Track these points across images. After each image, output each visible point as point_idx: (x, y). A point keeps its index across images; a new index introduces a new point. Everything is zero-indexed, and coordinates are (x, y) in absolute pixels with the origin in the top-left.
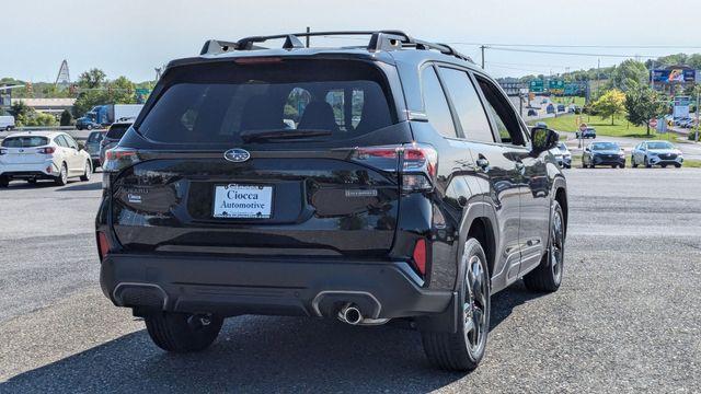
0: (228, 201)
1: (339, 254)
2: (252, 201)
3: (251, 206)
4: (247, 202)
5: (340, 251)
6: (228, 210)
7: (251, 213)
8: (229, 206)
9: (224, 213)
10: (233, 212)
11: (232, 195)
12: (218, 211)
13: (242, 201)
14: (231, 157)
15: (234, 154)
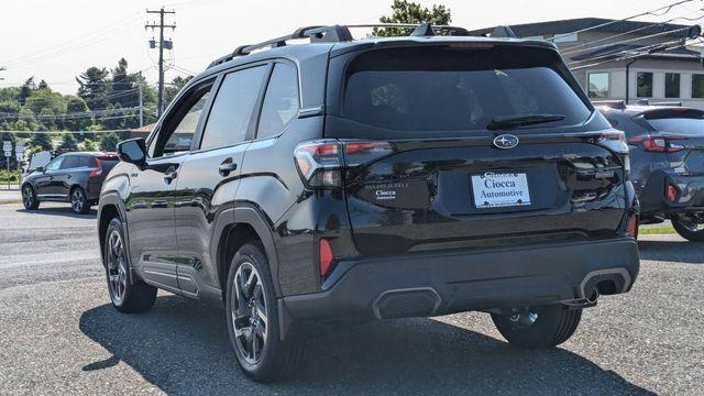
0: (487, 191)
2: (510, 189)
3: (510, 194)
4: (506, 190)
6: (490, 200)
7: (512, 201)
8: (489, 195)
9: (486, 203)
10: (495, 202)
11: (490, 184)
12: (479, 202)
13: (501, 190)
14: (500, 143)
15: (503, 140)
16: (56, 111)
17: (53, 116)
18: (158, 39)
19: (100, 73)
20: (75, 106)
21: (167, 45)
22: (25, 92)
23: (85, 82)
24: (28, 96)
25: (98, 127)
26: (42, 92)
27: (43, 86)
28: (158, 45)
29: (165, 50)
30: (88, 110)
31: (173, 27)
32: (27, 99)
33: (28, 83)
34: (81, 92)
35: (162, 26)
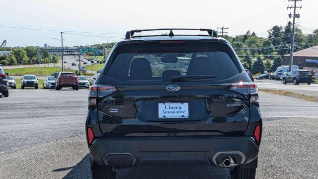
0: (165, 110)
1: (222, 134)
2: (178, 110)
3: (178, 112)
4: (176, 110)
5: (223, 133)
7: (179, 116)
8: (166, 113)
9: (164, 116)
10: (168, 116)
11: (167, 107)
12: (161, 115)
13: (173, 110)
14: (170, 89)
15: (171, 88)
16: (258, 46)
17: (256, 48)
18: (293, 14)
19: (279, 28)
20: (266, 43)
21: (297, 16)
22: (246, 37)
23: (271, 32)
24: (247, 39)
25: (276, 53)
26: (252, 37)
27: (254, 34)
28: (293, 16)
29: (296, 19)
30: (272, 46)
31: (301, 7)
32: (246, 40)
33: (247, 33)
34: (270, 37)
35: (295, 7)
